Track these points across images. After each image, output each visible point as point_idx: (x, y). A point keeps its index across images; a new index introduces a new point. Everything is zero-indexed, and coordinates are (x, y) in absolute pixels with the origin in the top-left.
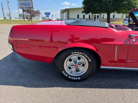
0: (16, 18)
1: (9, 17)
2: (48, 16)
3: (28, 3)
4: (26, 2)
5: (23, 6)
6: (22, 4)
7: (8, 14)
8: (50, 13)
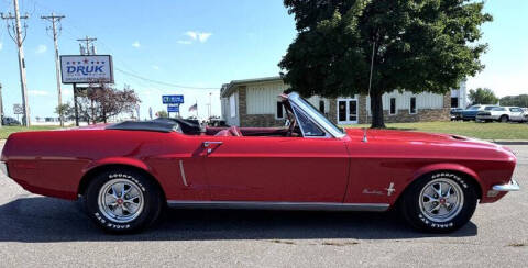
0: (48, 119)
1: (21, 116)
2: (175, 109)
3: (95, 64)
4: (90, 62)
5: (75, 76)
6: (72, 70)
7: (16, 106)
8: (182, 97)
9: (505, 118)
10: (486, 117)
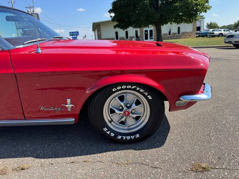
9: (221, 35)
10: (212, 35)
